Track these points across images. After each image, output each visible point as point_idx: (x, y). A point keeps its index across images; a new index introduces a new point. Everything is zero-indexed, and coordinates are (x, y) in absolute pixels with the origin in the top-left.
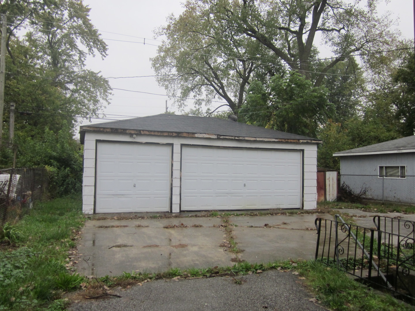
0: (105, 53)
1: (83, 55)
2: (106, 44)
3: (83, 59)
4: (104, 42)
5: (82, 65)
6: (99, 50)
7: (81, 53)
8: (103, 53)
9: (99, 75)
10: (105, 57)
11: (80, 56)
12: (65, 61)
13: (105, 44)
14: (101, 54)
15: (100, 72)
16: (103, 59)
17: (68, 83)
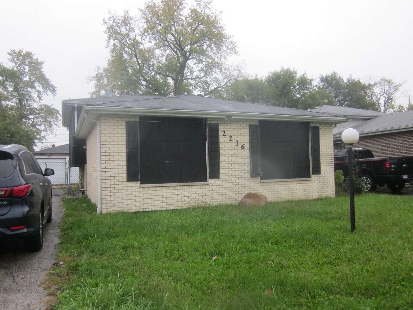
0: (55, 93)
1: (40, 93)
2: (56, 87)
3: (40, 96)
4: (54, 86)
5: (40, 100)
6: (51, 91)
7: (39, 92)
8: (54, 93)
9: (52, 107)
10: (55, 95)
11: (38, 94)
12: (27, 100)
13: (54, 87)
14: (53, 94)
15: (53, 105)
16: (54, 97)
17: (29, 115)
